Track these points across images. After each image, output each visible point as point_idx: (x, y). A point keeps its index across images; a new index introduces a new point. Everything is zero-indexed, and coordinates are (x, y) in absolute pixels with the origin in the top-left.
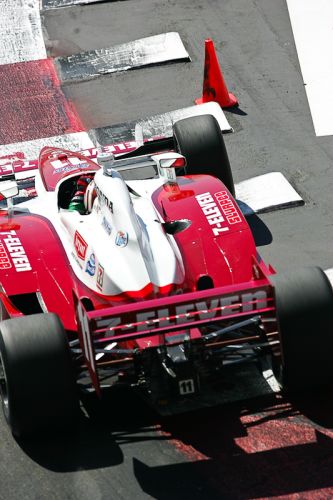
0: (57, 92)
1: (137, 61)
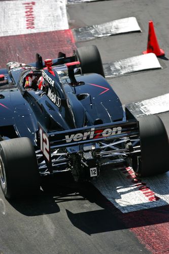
0: (73, 46)
1: (114, 31)
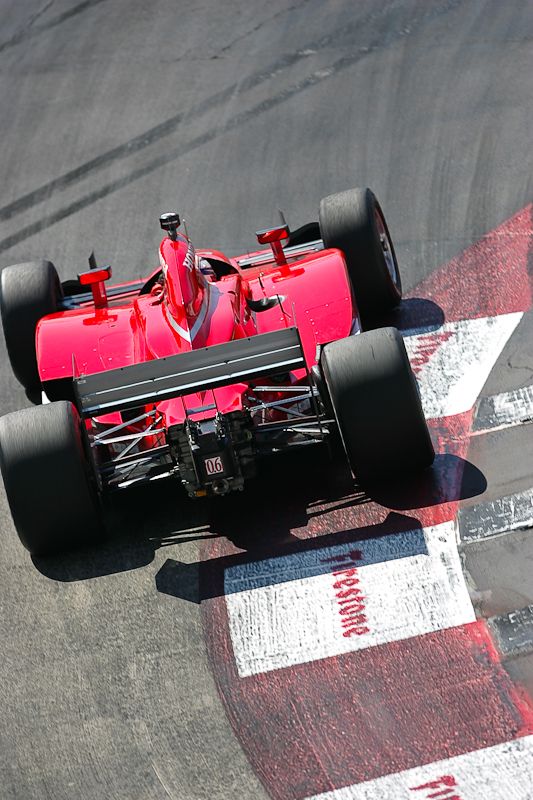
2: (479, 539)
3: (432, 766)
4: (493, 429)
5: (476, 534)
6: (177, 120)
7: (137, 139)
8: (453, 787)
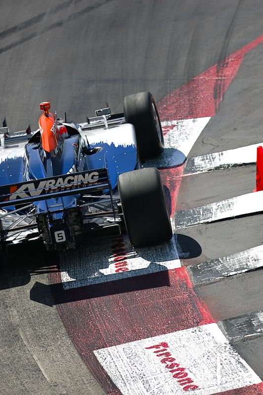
0: (191, 293)
1: (252, 265)
2: (184, 227)
3: (157, 337)
4: (193, 174)
5: (183, 224)
6: (44, 14)
7: (24, 23)
8: (167, 348)
